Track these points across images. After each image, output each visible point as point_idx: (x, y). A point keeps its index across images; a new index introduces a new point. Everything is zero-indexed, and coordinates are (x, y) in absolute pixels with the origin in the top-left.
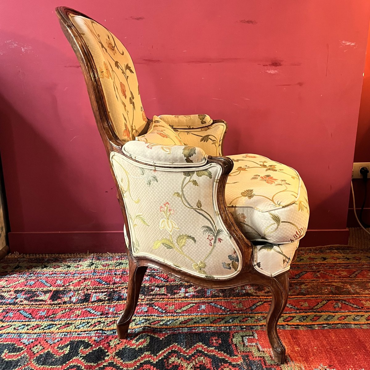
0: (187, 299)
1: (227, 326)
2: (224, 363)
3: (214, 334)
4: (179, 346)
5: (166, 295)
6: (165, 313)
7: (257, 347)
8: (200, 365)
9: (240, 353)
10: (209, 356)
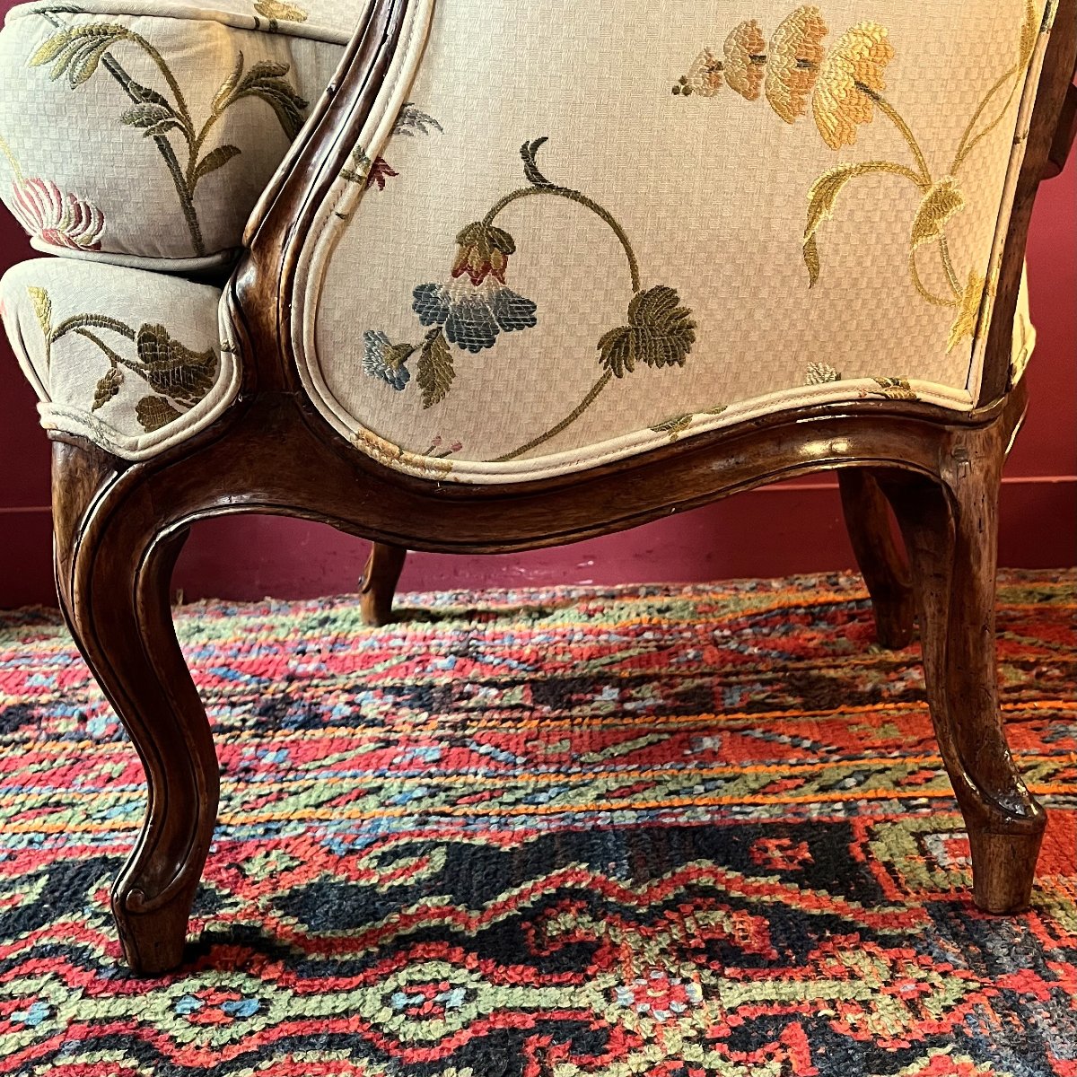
0: (627, 721)
1: (835, 802)
2: (834, 931)
3: (771, 829)
4: (598, 873)
5: (532, 709)
6: (524, 764)
9: (914, 895)
10: (754, 910)
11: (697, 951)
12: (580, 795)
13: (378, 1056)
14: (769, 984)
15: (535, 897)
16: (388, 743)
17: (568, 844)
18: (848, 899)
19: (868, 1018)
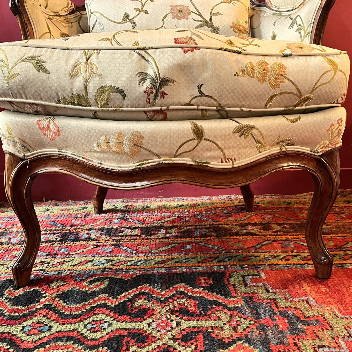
0: (167, 240)
1: (222, 266)
2: (216, 305)
3: (202, 274)
4: (151, 287)
5: (140, 236)
6: (135, 253)
7: (265, 287)
8: (180, 309)
9: (240, 294)
10: (194, 299)
11: (177, 311)
12: (150, 263)
13: (81, 343)
14: (195, 322)
15: (133, 294)
16: (97, 246)
17: (144, 278)
18: (222, 295)
19: (221, 332)
